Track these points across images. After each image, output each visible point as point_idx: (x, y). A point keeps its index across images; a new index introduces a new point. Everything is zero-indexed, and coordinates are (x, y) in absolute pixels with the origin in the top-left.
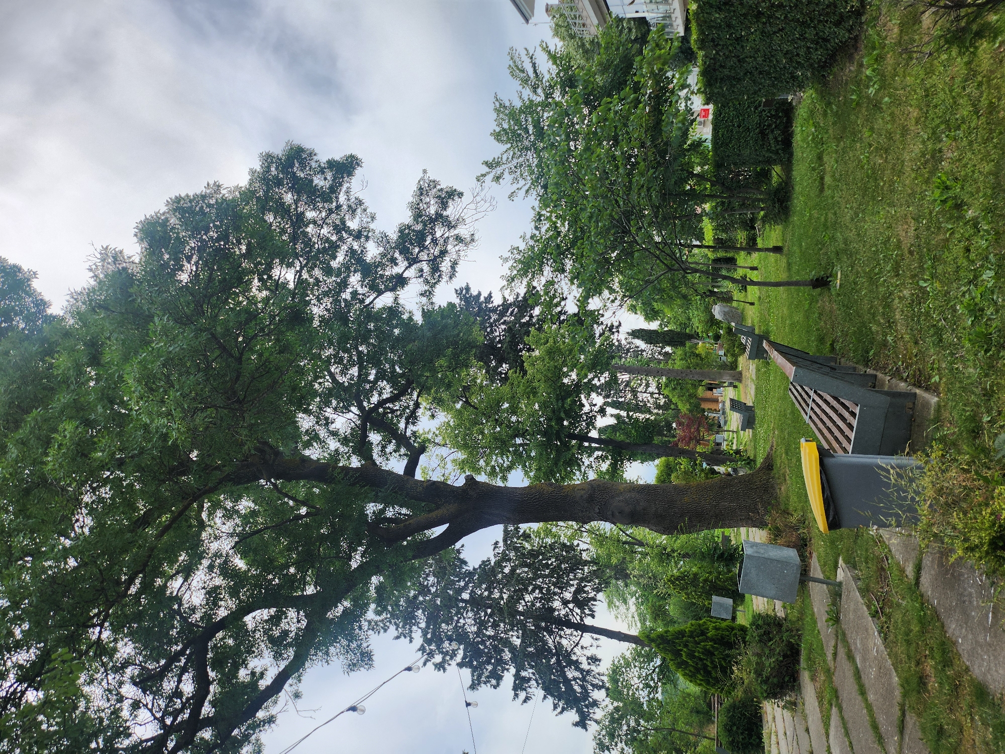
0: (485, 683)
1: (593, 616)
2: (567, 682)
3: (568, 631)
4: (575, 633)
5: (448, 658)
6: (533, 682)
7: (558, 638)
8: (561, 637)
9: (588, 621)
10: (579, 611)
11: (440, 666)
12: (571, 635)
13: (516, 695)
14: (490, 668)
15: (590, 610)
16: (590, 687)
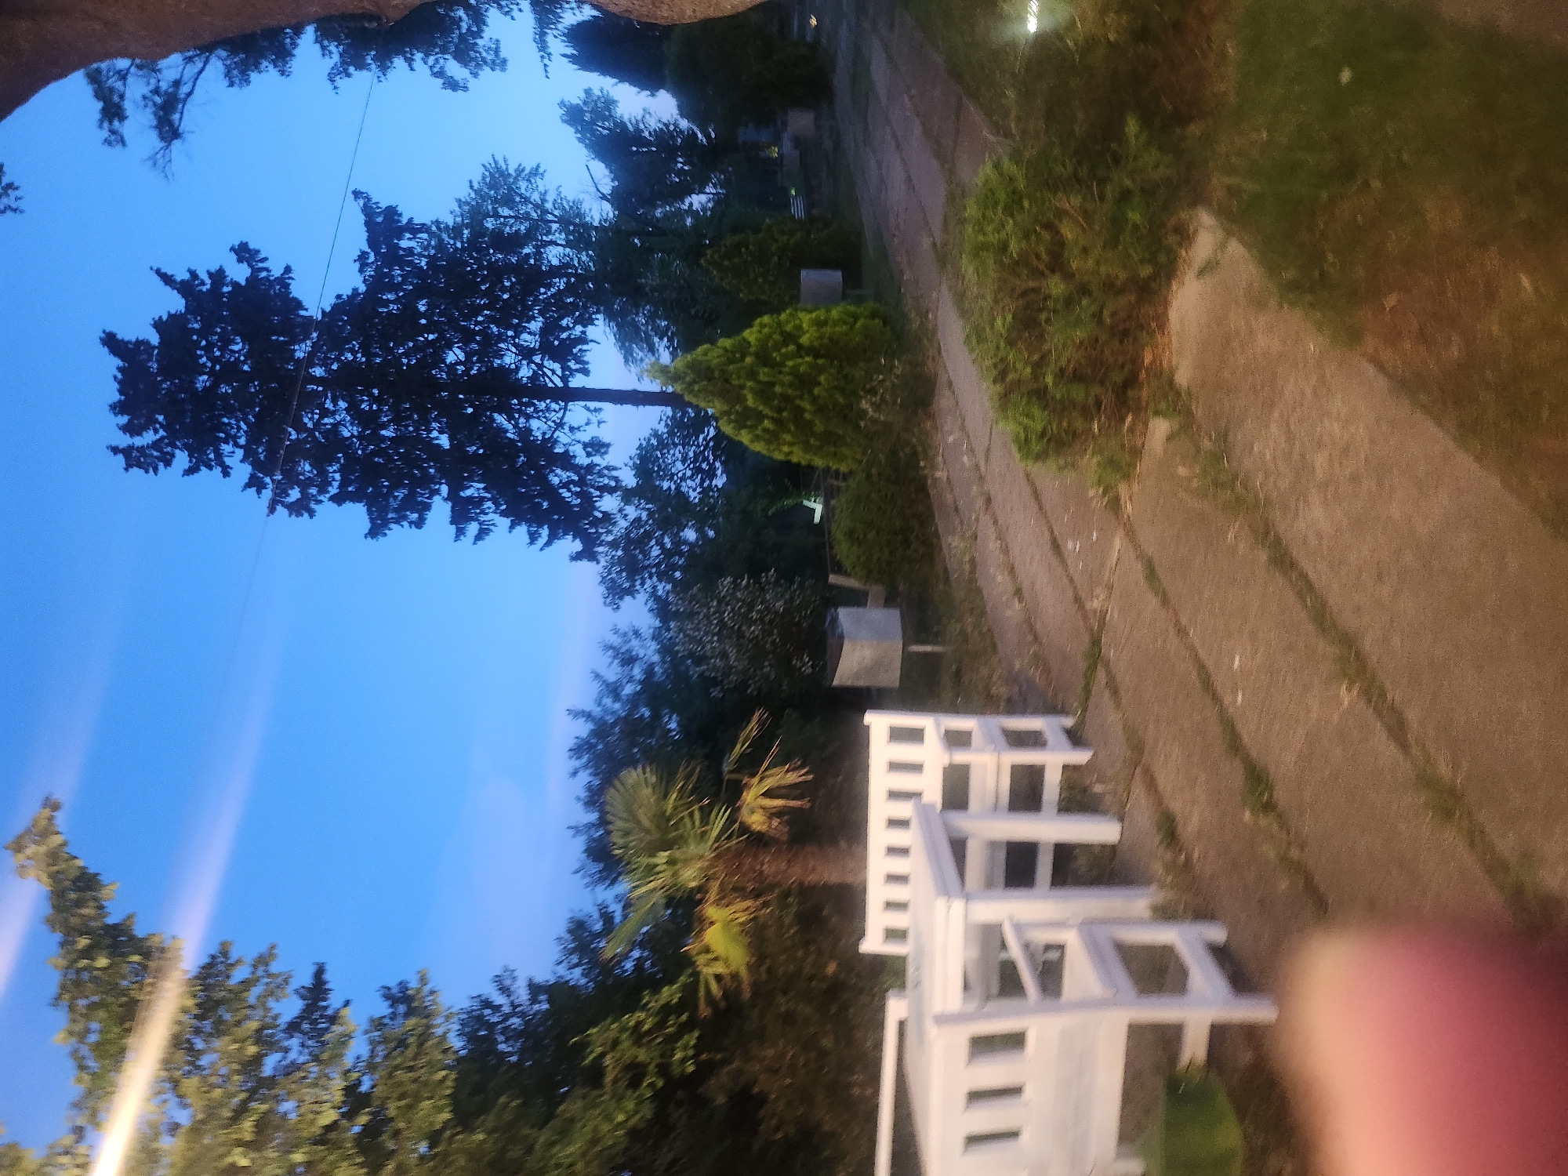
0: (397, 522)
1: (585, 372)
2: (551, 492)
3: (542, 405)
4: (554, 406)
5: (313, 491)
6: (489, 504)
7: (522, 420)
8: (528, 417)
9: (578, 381)
10: (557, 367)
11: (301, 508)
12: (548, 409)
13: (460, 533)
14: (400, 494)
15: (577, 362)
16: (598, 493)
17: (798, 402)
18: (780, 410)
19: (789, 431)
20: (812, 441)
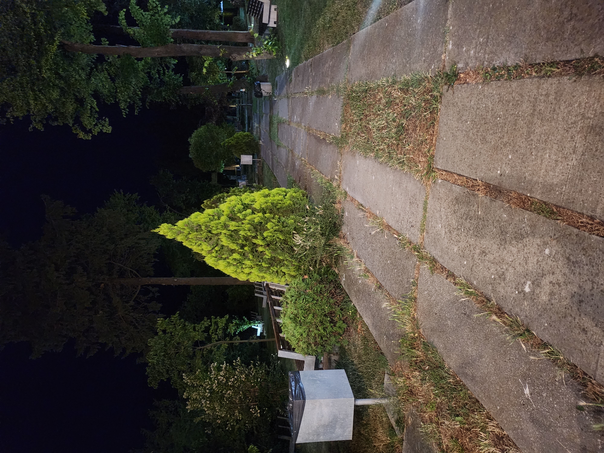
17: (255, 241)
18: (242, 247)
19: (249, 259)
20: (264, 264)
